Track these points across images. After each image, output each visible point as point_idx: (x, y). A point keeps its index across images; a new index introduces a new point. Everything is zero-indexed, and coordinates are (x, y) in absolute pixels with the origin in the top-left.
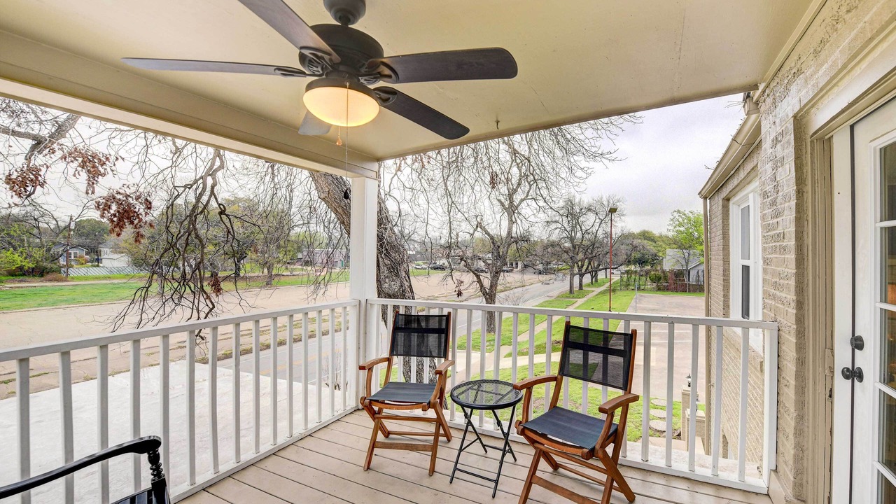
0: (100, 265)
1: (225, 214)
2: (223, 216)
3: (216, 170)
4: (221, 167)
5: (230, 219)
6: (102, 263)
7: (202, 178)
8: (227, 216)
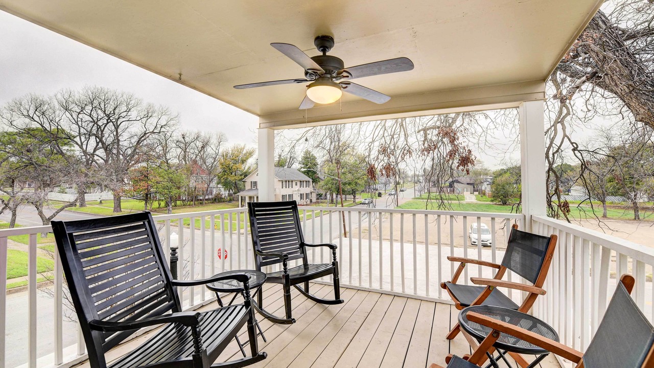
0: (569, 194)
1: (578, 150)
2: (576, 152)
3: (564, 117)
4: (568, 114)
5: (581, 154)
6: (570, 192)
7: (553, 126)
8: (579, 151)
